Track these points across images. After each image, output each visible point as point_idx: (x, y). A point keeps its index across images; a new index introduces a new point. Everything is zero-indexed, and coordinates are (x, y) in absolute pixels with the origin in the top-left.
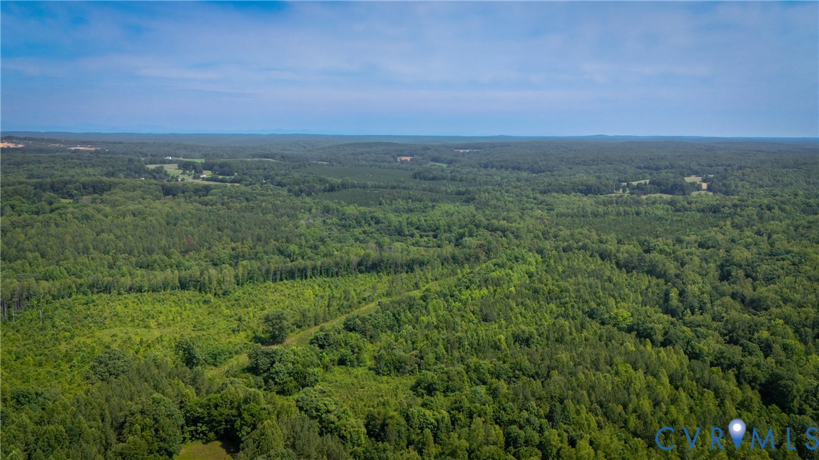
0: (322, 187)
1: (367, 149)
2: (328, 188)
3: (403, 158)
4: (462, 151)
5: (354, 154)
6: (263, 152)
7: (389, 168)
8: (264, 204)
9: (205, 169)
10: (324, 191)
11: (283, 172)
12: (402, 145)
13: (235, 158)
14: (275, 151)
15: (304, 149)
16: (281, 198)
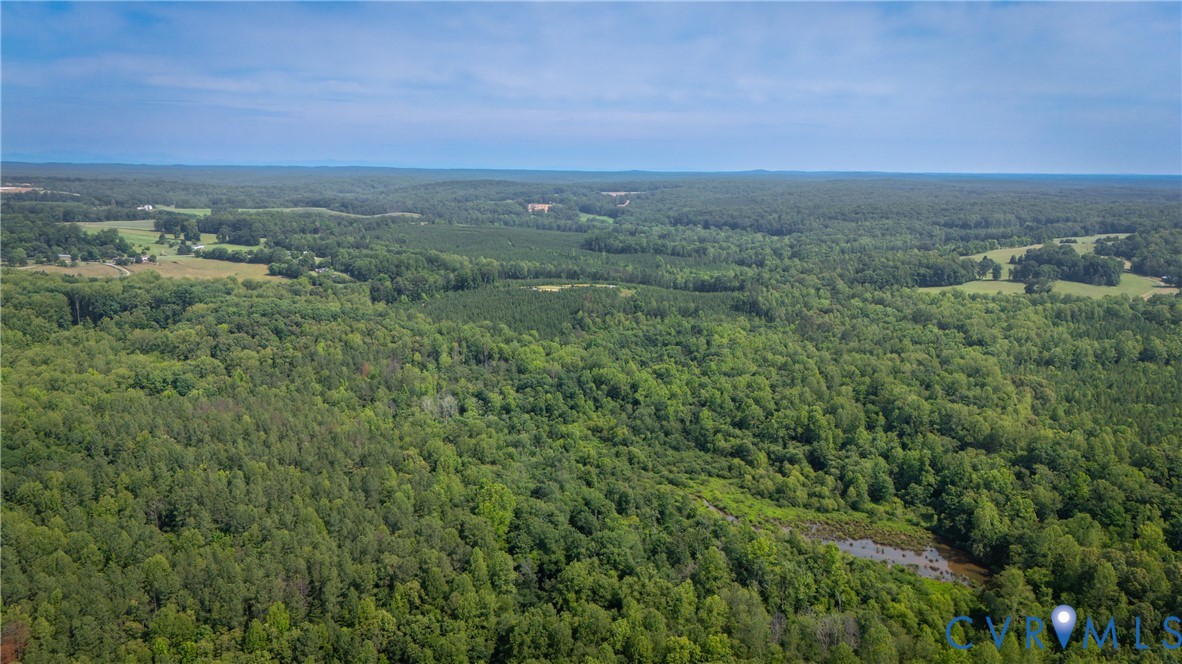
0: (441, 282)
1: (472, 191)
2: (453, 283)
3: (539, 207)
4: (614, 194)
5: (455, 199)
6: (310, 195)
7: (521, 225)
8: (321, 348)
9: (204, 231)
10: (446, 289)
11: (351, 239)
12: (523, 185)
13: (265, 207)
14: (329, 194)
15: (372, 190)
16: (362, 325)
